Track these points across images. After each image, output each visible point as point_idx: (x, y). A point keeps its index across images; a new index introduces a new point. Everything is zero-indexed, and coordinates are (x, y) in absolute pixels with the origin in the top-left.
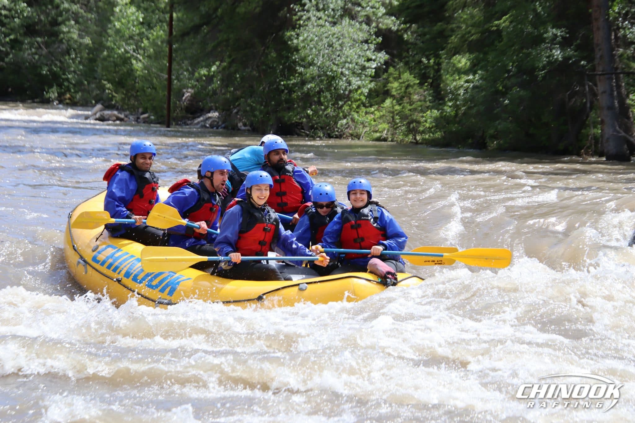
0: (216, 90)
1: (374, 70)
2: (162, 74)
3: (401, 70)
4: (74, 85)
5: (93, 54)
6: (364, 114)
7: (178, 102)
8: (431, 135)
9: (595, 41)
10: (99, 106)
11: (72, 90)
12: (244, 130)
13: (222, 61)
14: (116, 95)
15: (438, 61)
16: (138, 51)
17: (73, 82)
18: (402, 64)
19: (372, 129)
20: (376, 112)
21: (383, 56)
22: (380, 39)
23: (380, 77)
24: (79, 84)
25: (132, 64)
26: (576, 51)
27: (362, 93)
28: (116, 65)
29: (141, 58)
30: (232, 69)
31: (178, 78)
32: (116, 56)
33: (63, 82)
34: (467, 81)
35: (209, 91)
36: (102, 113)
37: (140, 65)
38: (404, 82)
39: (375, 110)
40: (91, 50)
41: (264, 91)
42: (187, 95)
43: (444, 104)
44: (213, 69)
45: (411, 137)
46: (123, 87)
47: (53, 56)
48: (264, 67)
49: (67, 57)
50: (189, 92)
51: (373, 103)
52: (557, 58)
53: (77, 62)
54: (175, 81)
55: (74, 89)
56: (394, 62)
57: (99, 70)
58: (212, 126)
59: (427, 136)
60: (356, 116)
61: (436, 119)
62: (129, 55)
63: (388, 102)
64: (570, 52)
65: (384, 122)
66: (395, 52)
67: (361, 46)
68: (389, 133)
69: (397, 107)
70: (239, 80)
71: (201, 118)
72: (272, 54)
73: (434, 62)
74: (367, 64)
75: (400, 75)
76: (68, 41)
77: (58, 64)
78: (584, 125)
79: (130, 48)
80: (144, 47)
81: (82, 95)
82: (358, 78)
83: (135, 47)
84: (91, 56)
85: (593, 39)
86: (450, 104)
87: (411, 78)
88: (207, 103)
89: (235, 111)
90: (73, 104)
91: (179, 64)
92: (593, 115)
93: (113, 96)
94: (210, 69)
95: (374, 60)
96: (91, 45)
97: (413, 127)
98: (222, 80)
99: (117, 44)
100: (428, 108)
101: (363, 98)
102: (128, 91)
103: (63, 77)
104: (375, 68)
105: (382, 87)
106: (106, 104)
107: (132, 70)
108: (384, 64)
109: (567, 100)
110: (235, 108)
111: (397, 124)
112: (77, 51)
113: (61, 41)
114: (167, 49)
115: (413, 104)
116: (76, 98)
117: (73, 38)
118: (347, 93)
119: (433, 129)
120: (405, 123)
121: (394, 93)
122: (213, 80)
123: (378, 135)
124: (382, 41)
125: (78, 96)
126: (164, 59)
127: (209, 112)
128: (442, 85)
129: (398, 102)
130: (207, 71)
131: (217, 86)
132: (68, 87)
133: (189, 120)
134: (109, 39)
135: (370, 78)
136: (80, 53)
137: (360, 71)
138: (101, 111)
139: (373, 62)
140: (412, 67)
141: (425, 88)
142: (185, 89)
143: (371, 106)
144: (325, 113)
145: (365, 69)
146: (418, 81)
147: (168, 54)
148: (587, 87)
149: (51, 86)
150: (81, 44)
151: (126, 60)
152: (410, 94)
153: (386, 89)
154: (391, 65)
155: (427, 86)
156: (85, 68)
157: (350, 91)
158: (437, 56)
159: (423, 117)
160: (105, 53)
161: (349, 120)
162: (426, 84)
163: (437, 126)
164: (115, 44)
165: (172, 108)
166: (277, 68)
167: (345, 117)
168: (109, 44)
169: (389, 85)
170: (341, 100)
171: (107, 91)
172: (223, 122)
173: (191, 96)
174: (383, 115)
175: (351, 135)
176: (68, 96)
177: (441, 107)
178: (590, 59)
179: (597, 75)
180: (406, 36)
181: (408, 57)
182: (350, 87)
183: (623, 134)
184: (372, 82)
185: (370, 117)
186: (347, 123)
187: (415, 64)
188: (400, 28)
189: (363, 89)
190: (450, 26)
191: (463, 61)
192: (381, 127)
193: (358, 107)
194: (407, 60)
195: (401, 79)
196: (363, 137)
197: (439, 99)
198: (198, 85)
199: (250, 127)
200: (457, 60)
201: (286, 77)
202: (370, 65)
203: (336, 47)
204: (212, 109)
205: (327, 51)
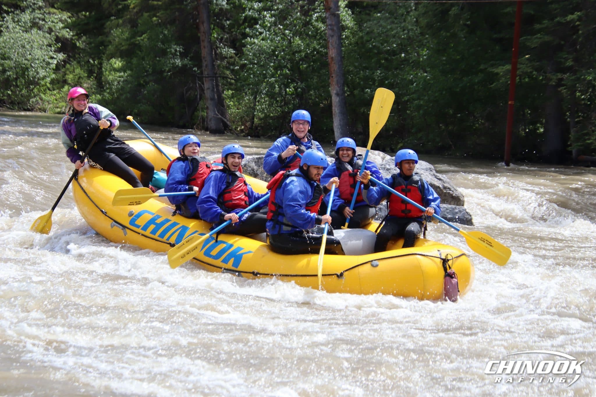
1: (54, 65)
3: (75, 66)
6: (49, 95)
9: (203, 55)
15: (101, 61)
18: (75, 62)
19: (55, 106)
20: (57, 95)
21: (61, 56)
22: (59, 45)
23: (60, 70)
26: (190, 61)
27: (47, 81)
34: (120, 77)
38: (76, 75)
39: (57, 93)
43: (105, 91)
51: (55, 88)
52: (178, 65)
56: (70, 60)
60: (43, 96)
63: (66, 88)
64: (186, 61)
65: (63, 101)
66: (70, 54)
67: (46, 48)
73: (98, 63)
78: (196, 109)
82: (44, 71)
85: (201, 53)
86: (108, 91)
87: (82, 72)
92: (201, 103)
95: (55, 59)
100: (93, 93)
101: (48, 85)
104: (57, 65)
105: (62, 77)
108: (62, 62)
109: (185, 92)
118: (36, 80)
121: (70, 82)
123: (59, 110)
128: (103, 78)
135: (53, 71)
137: (46, 65)
140: (82, 65)
141: (91, 79)
143: (54, 90)
144: (21, 93)
145: (50, 64)
146: (86, 75)
148: (198, 85)
152: (81, 83)
153: (64, 79)
154: (68, 63)
157: (39, 79)
158: (100, 58)
161: (38, 99)
162: (92, 77)
167: (35, 96)
169: (67, 76)
170: (32, 84)
174: (62, 97)
175: (40, 109)
177: (102, 93)
178: (200, 67)
179: (203, 77)
180: (78, 44)
181: (80, 58)
182: (38, 76)
183: (220, 116)
184: (54, 73)
185: (53, 98)
186: (37, 101)
187: (85, 63)
188: (74, 38)
189: (47, 78)
190: (108, 39)
191: (117, 63)
192: (61, 104)
193: (45, 90)
194: (79, 60)
195: (74, 72)
196: (48, 111)
197: (101, 88)
200: (113, 62)
202: (52, 61)
203: (27, 48)
205: (21, 50)
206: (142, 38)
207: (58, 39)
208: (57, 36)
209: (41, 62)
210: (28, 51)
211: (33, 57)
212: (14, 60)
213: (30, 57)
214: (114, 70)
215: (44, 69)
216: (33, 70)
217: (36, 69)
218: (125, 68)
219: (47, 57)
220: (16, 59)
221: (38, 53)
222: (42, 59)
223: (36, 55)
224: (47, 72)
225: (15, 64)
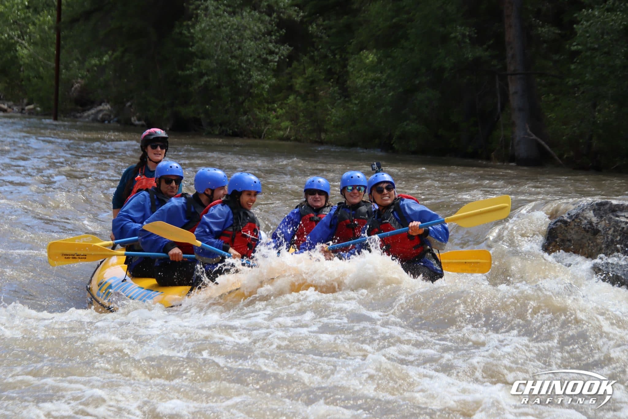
0: (108, 81)
1: (276, 64)
2: (49, 63)
3: (306, 65)
6: (266, 111)
7: (66, 93)
8: (337, 135)
9: (507, 39)
12: (137, 125)
13: (114, 51)
15: (345, 56)
16: (23, 36)
18: (306, 58)
19: (275, 127)
20: (278, 109)
21: (285, 50)
22: (283, 32)
23: (283, 71)
25: (17, 51)
26: (487, 51)
27: (263, 88)
29: (27, 44)
30: (126, 59)
31: (67, 68)
35: (101, 82)
37: (25, 52)
38: (308, 78)
39: (278, 107)
41: (159, 83)
42: (76, 85)
43: (350, 101)
44: (105, 59)
45: (315, 135)
46: (6, 76)
48: (160, 58)
50: (79, 83)
51: (276, 99)
52: (467, 58)
54: (64, 71)
56: (298, 56)
58: (103, 121)
59: (332, 135)
60: (256, 111)
61: (341, 117)
62: (13, 41)
63: (292, 98)
64: (480, 51)
65: (287, 119)
66: (299, 46)
67: (263, 38)
68: (292, 131)
69: (300, 104)
70: (133, 70)
71: (93, 111)
72: (169, 44)
73: (341, 57)
74: (269, 58)
75: (304, 70)
78: (494, 127)
79: (14, 34)
80: (30, 32)
82: (259, 73)
83: (19, 33)
85: (504, 37)
86: (357, 102)
87: (317, 73)
88: (98, 95)
89: (129, 104)
91: (68, 53)
92: (503, 116)
94: (101, 59)
95: (277, 54)
97: (318, 126)
98: (115, 71)
101: (265, 93)
102: (11, 80)
104: (278, 62)
105: (286, 82)
107: (16, 57)
109: (477, 100)
110: (128, 101)
111: (301, 122)
114: (55, 36)
115: (318, 101)
118: (248, 88)
119: (338, 128)
120: (309, 121)
121: (298, 88)
122: (104, 71)
123: (281, 133)
124: (286, 33)
126: (51, 46)
127: (100, 105)
128: (348, 82)
129: (302, 97)
130: (99, 61)
131: (109, 76)
133: (78, 112)
135: (273, 73)
137: (263, 65)
139: (275, 55)
140: (317, 62)
141: (330, 84)
142: (74, 79)
143: (274, 102)
144: (225, 109)
145: (268, 63)
146: (323, 77)
147: (55, 41)
148: (498, 87)
151: (10, 46)
152: (315, 90)
153: (289, 84)
154: (296, 59)
155: (332, 83)
157: (251, 86)
158: (344, 51)
159: (328, 115)
161: (250, 116)
162: (332, 80)
163: (342, 125)
165: (60, 99)
166: (174, 59)
167: (245, 113)
169: (293, 80)
170: (241, 95)
172: (115, 116)
173: (81, 87)
174: (286, 113)
175: (253, 133)
177: (347, 104)
178: (502, 59)
179: (507, 75)
180: (310, 29)
181: (313, 52)
182: (250, 82)
183: (534, 137)
184: (275, 76)
185: (273, 114)
186: (248, 120)
187: (321, 58)
188: (305, 20)
189: (264, 85)
190: (357, 19)
191: (370, 57)
192: (283, 124)
193: (260, 102)
194: (312, 54)
195: (305, 74)
196: (264, 135)
197: (346, 97)
198: (89, 75)
199: (145, 121)
200: (365, 55)
201: (183, 69)
202: (272, 58)
203: (235, 39)
204: (104, 102)
205: (226, 43)
207: (281, 24)
208: (280, 19)
209: (255, 61)
210: (237, 43)
211: (244, 52)
212: (216, 57)
213: (238, 52)
214: (365, 68)
215: (259, 71)
216: (244, 72)
217: (248, 70)
218: (383, 64)
219: (264, 51)
220: (218, 56)
221: (250, 44)
222: (257, 54)
223: (249, 49)
224: (263, 75)
225: (217, 63)
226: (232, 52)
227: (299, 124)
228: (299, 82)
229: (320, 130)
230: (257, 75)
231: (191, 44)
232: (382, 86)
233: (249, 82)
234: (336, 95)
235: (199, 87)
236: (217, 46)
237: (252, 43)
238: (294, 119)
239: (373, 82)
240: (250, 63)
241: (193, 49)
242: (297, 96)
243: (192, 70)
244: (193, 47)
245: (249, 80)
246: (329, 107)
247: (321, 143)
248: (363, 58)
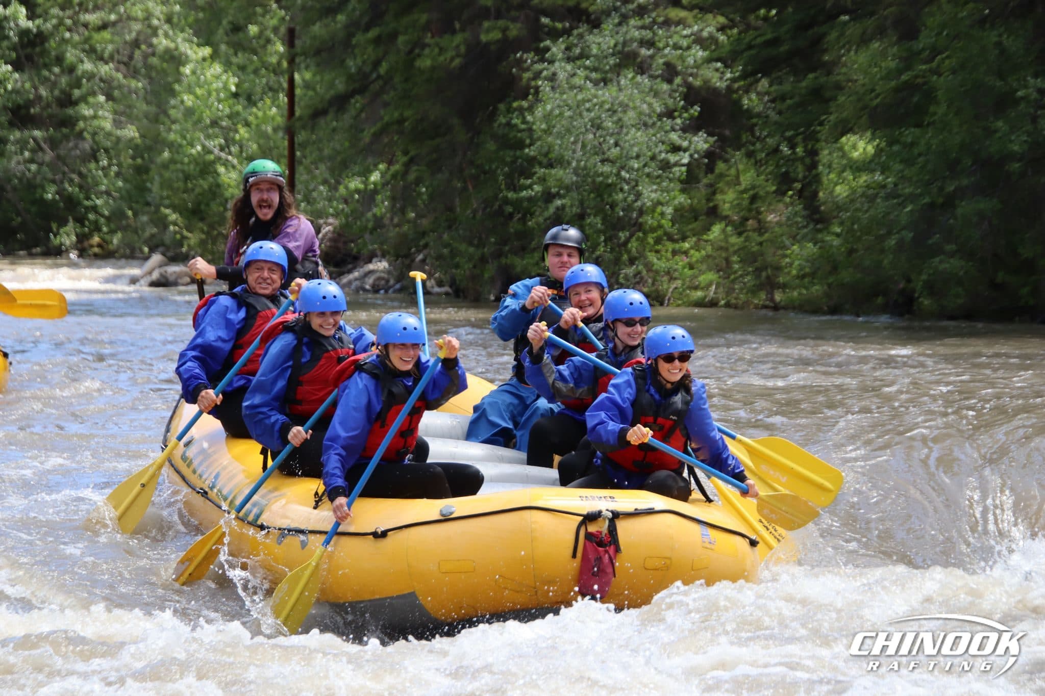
0: (382, 218)
1: (684, 169)
3: (741, 167)
4: (108, 219)
5: (143, 158)
6: (669, 255)
8: (804, 292)
10: (157, 258)
11: (105, 229)
12: (439, 294)
14: (189, 235)
15: (813, 146)
16: (228, 147)
17: (106, 213)
18: (740, 155)
19: (688, 283)
20: (692, 252)
21: (701, 142)
22: (696, 110)
23: (698, 182)
24: (116, 217)
25: (218, 175)
27: (662, 214)
28: (187, 177)
29: (235, 161)
30: (412, 177)
31: (307, 199)
32: (186, 160)
33: (86, 213)
34: (870, 185)
35: (368, 221)
36: (162, 270)
37: (234, 175)
38: (745, 191)
39: (692, 248)
40: (138, 151)
41: (474, 217)
42: (326, 229)
43: (827, 230)
44: (373, 178)
45: (763, 295)
46: (202, 219)
47: (65, 164)
48: (473, 171)
49: (93, 165)
50: (330, 224)
51: (688, 233)
53: (112, 173)
54: (303, 204)
55: (108, 225)
56: (726, 152)
57: (155, 187)
58: (376, 289)
59: (795, 294)
60: (652, 257)
61: (810, 260)
62: (212, 157)
63: (716, 230)
65: (710, 269)
66: (727, 132)
67: (659, 123)
68: (721, 290)
69: (734, 240)
70: (425, 197)
71: (356, 274)
72: (488, 145)
73: (805, 150)
74: (673, 158)
75: (738, 177)
76: (94, 134)
77: (75, 177)
79: (213, 144)
80: (241, 140)
81: (123, 237)
82: (655, 187)
83: (222, 141)
84: (139, 161)
86: (838, 230)
87: (761, 181)
88: (365, 244)
89: (421, 257)
90: (106, 255)
91: (309, 172)
93: (184, 238)
94: (367, 179)
95: (685, 150)
96: (139, 141)
97: (768, 277)
98: (393, 199)
99: (188, 136)
100: (795, 239)
101: (667, 223)
102: (212, 227)
103: (87, 203)
104: (688, 165)
105: (704, 201)
106: (170, 254)
107: (218, 186)
108: (705, 157)
110: (419, 251)
111: (735, 272)
112: (112, 152)
113: (80, 135)
114: (286, 143)
115: (765, 232)
116: (112, 242)
117: (103, 129)
118: (635, 215)
119: (806, 280)
120: (750, 269)
121: (727, 211)
122: (374, 200)
123: (699, 294)
124: (700, 113)
125: (116, 240)
127: (370, 261)
128: (821, 194)
129: (735, 228)
130: (362, 182)
131: (383, 210)
132: (96, 222)
134: (173, 127)
135: (680, 186)
136: (118, 156)
137: (660, 172)
138: (160, 266)
139: (681, 153)
140: (760, 161)
141: (788, 200)
142: (322, 218)
143: (684, 239)
144: (594, 256)
145: (670, 167)
146: (774, 188)
147: (286, 153)
149: (63, 223)
150: (119, 139)
151: (206, 168)
152: (759, 213)
153: (711, 204)
154: (721, 158)
155: (791, 197)
156: (128, 186)
157: (641, 212)
158: (811, 137)
159: (785, 256)
160: (166, 154)
161: (640, 267)
162: (790, 193)
163: (813, 275)
164: (184, 138)
166: (499, 171)
167: (632, 261)
168: (172, 136)
169: (719, 197)
170: (623, 229)
171: (172, 228)
172: (398, 281)
173: (334, 232)
174: (708, 256)
176: (96, 239)
177: (820, 236)
180: (745, 101)
181: (754, 144)
182: (639, 203)
184: (683, 191)
185: (682, 261)
186: (638, 273)
187: (767, 155)
188: (736, 85)
189: (664, 209)
190: (834, 78)
191: (861, 146)
192: (704, 279)
193: (658, 241)
194: (752, 148)
195: (739, 184)
196: (669, 300)
197: (817, 222)
198: (347, 210)
199: (451, 287)
200: (850, 143)
201: (516, 188)
202: (677, 158)
203: (608, 129)
204: (376, 256)
205: (591, 136)
206: (934, 64)
207: (691, 95)
208: (689, 86)
209: (645, 166)
210: (612, 135)
211: (625, 152)
212: (574, 164)
213: (615, 151)
214: (851, 167)
215: (654, 184)
216: (626, 187)
217: (633, 183)
218: (884, 158)
219: (662, 147)
220: (579, 161)
221: (637, 138)
222: (650, 154)
223: (633, 145)
224: (662, 191)
225: (577, 175)
226: (604, 153)
227: (732, 277)
228: (727, 199)
229: (771, 285)
230: (652, 191)
231: (528, 141)
232: (888, 197)
233: (636, 204)
234: (799, 219)
235: (545, 220)
236: (575, 143)
237: (639, 134)
238: (724, 268)
239: (871, 192)
240: (638, 170)
241: (531, 152)
242: (726, 226)
243: (532, 190)
244: (532, 148)
245: (636, 201)
246: (787, 243)
247: (776, 308)
248: (846, 148)
